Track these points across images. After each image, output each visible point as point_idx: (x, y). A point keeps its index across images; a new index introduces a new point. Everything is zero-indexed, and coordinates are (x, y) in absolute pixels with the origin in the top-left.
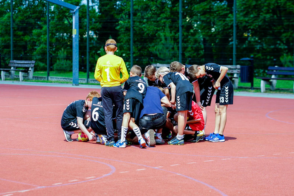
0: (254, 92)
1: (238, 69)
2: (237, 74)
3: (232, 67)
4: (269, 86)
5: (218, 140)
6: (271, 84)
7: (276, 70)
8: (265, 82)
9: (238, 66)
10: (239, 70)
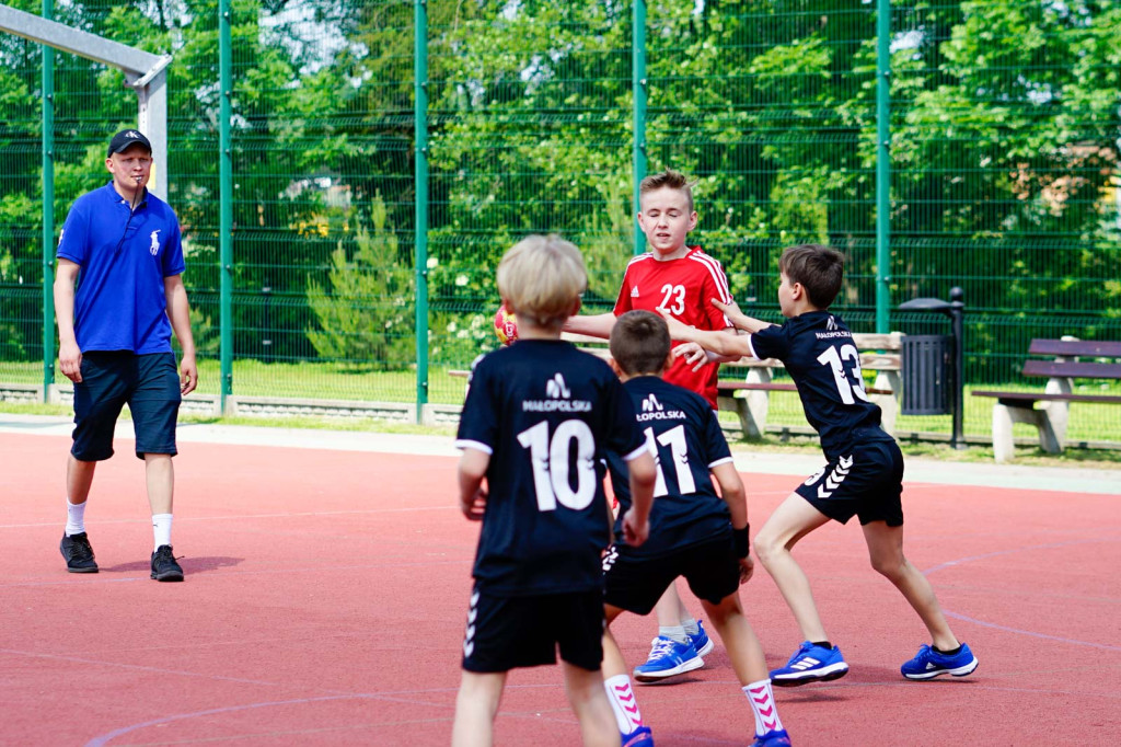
0: (961, 460)
1: (895, 351)
2: (892, 373)
3: (868, 339)
4: (1031, 433)
5: (815, 667)
6: (1041, 420)
7: (1069, 357)
8: (1013, 410)
9: (895, 338)
10: (897, 357)
